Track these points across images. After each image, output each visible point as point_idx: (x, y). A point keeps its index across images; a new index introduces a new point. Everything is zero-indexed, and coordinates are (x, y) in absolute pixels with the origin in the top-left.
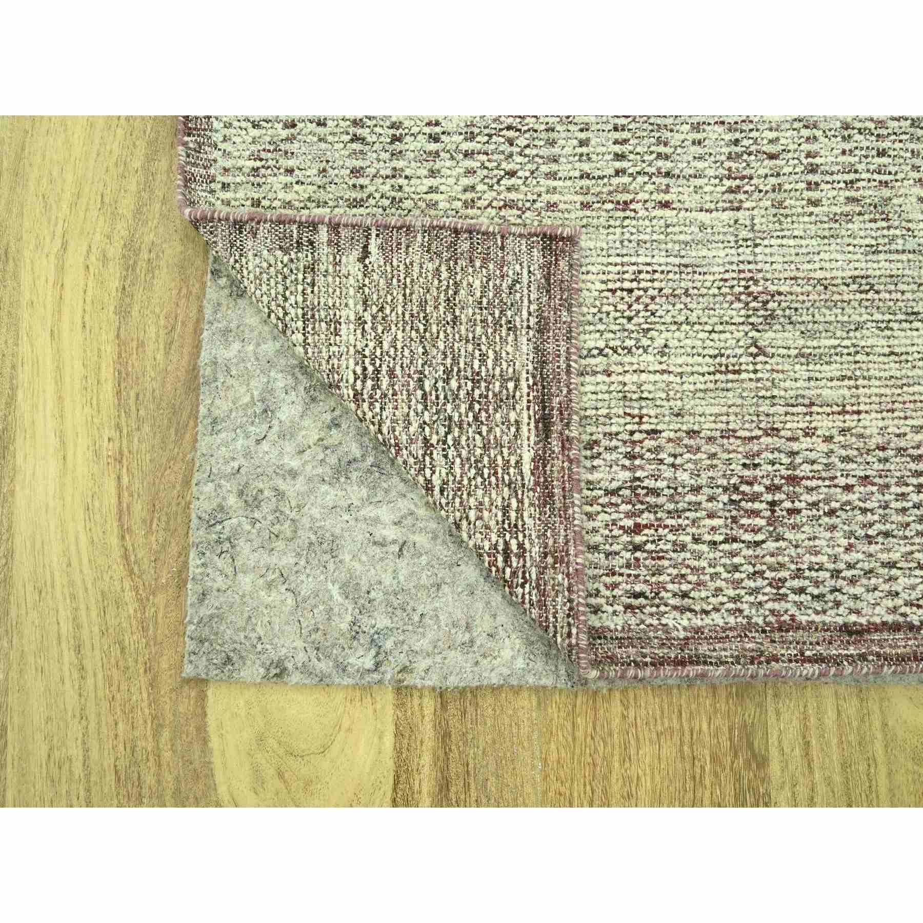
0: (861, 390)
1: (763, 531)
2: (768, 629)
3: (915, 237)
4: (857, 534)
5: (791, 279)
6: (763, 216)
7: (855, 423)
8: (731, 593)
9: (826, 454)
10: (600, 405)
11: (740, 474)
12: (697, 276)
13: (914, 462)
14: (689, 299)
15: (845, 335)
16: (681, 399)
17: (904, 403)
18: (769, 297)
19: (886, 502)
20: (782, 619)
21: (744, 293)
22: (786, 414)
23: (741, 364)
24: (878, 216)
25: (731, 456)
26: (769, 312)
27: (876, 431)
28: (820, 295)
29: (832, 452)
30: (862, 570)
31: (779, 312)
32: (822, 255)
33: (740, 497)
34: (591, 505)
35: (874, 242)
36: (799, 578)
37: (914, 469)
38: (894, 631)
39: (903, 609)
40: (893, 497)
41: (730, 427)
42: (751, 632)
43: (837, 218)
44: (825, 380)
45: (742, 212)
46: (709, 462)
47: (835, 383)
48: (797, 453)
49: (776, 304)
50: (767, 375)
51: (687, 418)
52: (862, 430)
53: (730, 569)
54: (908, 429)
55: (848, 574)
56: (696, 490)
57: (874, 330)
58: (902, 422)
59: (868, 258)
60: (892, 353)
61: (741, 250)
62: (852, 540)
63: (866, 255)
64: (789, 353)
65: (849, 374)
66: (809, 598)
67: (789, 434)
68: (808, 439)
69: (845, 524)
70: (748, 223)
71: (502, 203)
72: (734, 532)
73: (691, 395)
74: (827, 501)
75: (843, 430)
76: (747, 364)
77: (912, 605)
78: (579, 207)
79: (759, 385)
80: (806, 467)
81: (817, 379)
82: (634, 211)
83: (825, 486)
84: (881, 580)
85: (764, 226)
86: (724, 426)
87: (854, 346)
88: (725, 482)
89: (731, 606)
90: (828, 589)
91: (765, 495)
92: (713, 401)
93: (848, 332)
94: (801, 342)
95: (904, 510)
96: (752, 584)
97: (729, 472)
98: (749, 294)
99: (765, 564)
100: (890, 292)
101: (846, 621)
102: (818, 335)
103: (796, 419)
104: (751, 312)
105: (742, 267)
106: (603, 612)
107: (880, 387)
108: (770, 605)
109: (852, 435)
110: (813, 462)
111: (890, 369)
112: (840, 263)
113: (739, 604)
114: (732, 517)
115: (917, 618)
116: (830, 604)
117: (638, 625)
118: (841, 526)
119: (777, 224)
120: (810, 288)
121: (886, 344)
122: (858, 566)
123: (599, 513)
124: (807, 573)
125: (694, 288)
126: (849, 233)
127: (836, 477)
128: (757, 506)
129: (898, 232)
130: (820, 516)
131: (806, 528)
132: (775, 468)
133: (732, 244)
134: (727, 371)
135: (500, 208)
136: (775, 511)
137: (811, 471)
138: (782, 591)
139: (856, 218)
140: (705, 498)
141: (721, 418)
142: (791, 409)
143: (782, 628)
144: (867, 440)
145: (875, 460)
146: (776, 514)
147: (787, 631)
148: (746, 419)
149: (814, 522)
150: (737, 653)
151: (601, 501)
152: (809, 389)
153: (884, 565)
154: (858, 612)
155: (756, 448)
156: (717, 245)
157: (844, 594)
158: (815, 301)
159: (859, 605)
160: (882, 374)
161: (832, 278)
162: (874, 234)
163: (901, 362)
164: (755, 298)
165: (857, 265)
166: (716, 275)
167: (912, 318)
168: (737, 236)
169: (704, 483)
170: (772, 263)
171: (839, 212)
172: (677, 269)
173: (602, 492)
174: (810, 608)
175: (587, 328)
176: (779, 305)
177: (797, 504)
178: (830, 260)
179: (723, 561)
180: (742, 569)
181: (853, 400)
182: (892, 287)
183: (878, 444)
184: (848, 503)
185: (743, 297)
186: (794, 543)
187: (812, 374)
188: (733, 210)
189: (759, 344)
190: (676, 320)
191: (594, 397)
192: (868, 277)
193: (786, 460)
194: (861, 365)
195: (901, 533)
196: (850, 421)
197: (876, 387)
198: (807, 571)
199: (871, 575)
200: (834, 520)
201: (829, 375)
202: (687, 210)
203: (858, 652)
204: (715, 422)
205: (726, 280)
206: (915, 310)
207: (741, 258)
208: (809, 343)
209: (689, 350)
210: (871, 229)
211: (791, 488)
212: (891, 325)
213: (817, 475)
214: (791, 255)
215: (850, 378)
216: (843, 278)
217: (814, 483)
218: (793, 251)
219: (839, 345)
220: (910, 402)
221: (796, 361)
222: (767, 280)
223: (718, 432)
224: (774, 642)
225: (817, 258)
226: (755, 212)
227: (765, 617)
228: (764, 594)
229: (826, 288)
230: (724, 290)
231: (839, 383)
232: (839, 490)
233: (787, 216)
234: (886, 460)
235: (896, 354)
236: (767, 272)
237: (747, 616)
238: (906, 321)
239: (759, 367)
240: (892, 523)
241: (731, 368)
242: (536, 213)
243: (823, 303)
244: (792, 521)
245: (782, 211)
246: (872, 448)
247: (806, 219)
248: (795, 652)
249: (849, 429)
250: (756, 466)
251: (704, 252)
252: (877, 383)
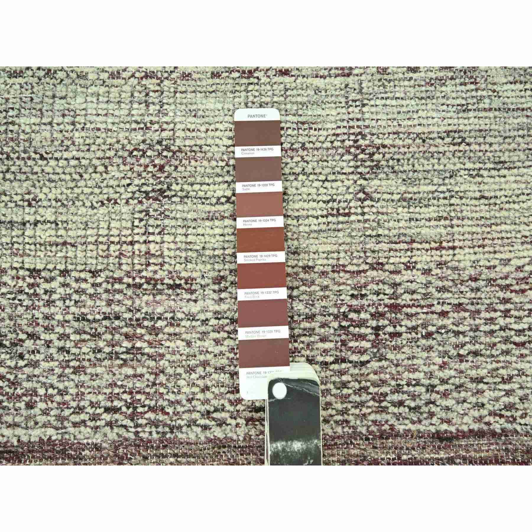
0: (456, 229)
1: (368, 352)
2: (371, 437)
3: (499, 97)
4: (450, 354)
5: (394, 133)
6: (370, 81)
7: (451, 257)
8: (339, 406)
9: (425, 285)
10: (226, 246)
11: (349, 303)
12: (312, 132)
13: (502, 291)
14: (305, 153)
15: (441, 181)
16: (297, 239)
17: (493, 239)
18: (375, 150)
19: (476, 326)
20: (383, 428)
21: (353, 146)
22: (390, 250)
23: (350, 208)
24: (467, 80)
25: (341, 288)
26: (375, 163)
27: (469, 264)
28: (419, 147)
29: (430, 283)
30: (453, 384)
31: (383, 163)
32: (421, 113)
33: (349, 323)
34: (219, 332)
35: (464, 102)
36: (398, 392)
37: (502, 297)
38: (479, 437)
39: (487, 419)
40: (483, 321)
41: (341, 263)
42: (356, 439)
43: (433, 82)
44: (424, 221)
45: (351, 77)
46: (322, 293)
47: (433, 223)
48: (400, 284)
49: (381, 155)
50: (372, 217)
51: (302, 256)
52: (457, 264)
53: (339, 386)
54: (497, 262)
55: (441, 388)
56: (311, 317)
57: (466, 177)
58: (492, 255)
59: (460, 115)
60: (483, 197)
61: (351, 109)
62: (446, 359)
63: (458, 113)
64: (393, 198)
65: (445, 215)
66: (407, 410)
67: (392, 268)
68: (409, 272)
69: (440, 345)
70: (357, 86)
71: (143, 74)
72: (343, 354)
73: (306, 235)
74: (425, 325)
75: (440, 264)
76: (356, 208)
77: (496, 415)
78: (210, 76)
79: (367, 225)
80: (407, 297)
81: (417, 220)
82: (258, 78)
83: (423, 313)
84: (470, 393)
85: (370, 89)
86: (334, 262)
87: (449, 191)
88: (335, 311)
89: (339, 418)
90: (423, 402)
91: (370, 322)
92: (325, 240)
93: (444, 179)
94: (403, 188)
95: (492, 332)
96: (357, 398)
97: (339, 302)
98: (358, 148)
99: (369, 381)
100: (480, 144)
101: (438, 429)
102: (417, 182)
103: (398, 254)
104: (359, 163)
105: (351, 123)
106: (227, 425)
107: (472, 226)
108: (372, 417)
109: (448, 268)
110: (413, 292)
111: (481, 211)
112: (436, 120)
113: (346, 416)
114: (341, 341)
115: (499, 426)
116: (425, 415)
117: (257, 435)
118: (436, 347)
119: (381, 88)
120: (410, 141)
121: (477, 189)
122: (451, 381)
123: (225, 339)
124: (405, 388)
125: (310, 142)
126: (443, 94)
127: (433, 305)
128: (363, 330)
129: (484, 93)
130: (418, 338)
131: (406, 349)
132: (379, 297)
133: (343, 105)
134: (339, 214)
135: (142, 78)
136: (379, 335)
137: (411, 300)
138: (384, 404)
139: (448, 82)
140: (318, 324)
141: (333, 255)
142: (393, 246)
143: (382, 435)
144: (461, 272)
145: (467, 289)
146: (380, 337)
147: (387, 438)
148: (354, 255)
149: (413, 344)
150: (344, 458)
151: (227, 328)
152: (410, 228)
153: (473, 380)
154: (449, 422)
155: (363, 281)
156: (330, 105)
157: (438, 406)
158: (415, 153)
159: (450, 415)
160: (474, 215)
161: (430, 133)
162: (464, 95)
163: (490, 204)
164: (363, 151)
165: (450, 121)
166: (329, 131)
167: (499, 166)
168: (347, 98)
169: (317, 311)
170: (377, 120)
171: (434, 76)
172: (295, 126)
173: (228, 321)
174: (408, 418)
175: (216, 179)
176: (384, 156)
177: (398, 328)
178: (427, 118)
179: (333, 379)
180: (350, 385)
181: (449, 238)
182: (482, 140)
183: (471, 275)
184: (444, 327)
185: (352, 150)
186: (395, 362)
187: (413, 216)
188: (344, 76)
189: (366, 190)
190: (294, 171)
191: (222, 238)
192: (460, 131)
193: (389, 291)
194: (456, 207)
195: (488, 352)
196: (447, 255)
197: (469, 226)
198: (405, 387)
199: (462, 389)
200: (431, 342)
201: (427, 216)
202: (304, 76)
203: (447, 455)
204: (327, 258)
205: (338, 135)
206: (502, 159)
207: (351, 116)
208: (410, 189)
209: (305, 197)
210: (462, 91)
211: (393, 315)
212: (482, 172)
213: (416, 303)
214: (393, 113)
215: (446, 219)
216: (438, 133)
217: (414, 310)
218: (395, 110)
219: (436, 191)
220: (498, 238)
221: (399, 204)
222: (373, 135)
223: (330, 267)
224: (376, 448)
225: (415, 116)
226: (363, 77)
227: (368, 427)
228: (368, 407)
229: (424, 141)
230: (336, 144)
231: (436, 223)
232: (435, 316)
233: (390, 81)
234: (478, 289)
235: (486, 198)
236: (373, 127)
237: (353, 427)
238: (494, 169)
239: (366, 210)
240: (481, 343)
241: (341, 211)
242: (173, 82)
243: (421, 154)
244: (393, 343)
245: (386, 77)
246: (466, 279)
247: (406, 83)
248: (394, 456)
249: (446, 263)
250: (363, 296)
251: (319, 112)
252: (470, 223)
